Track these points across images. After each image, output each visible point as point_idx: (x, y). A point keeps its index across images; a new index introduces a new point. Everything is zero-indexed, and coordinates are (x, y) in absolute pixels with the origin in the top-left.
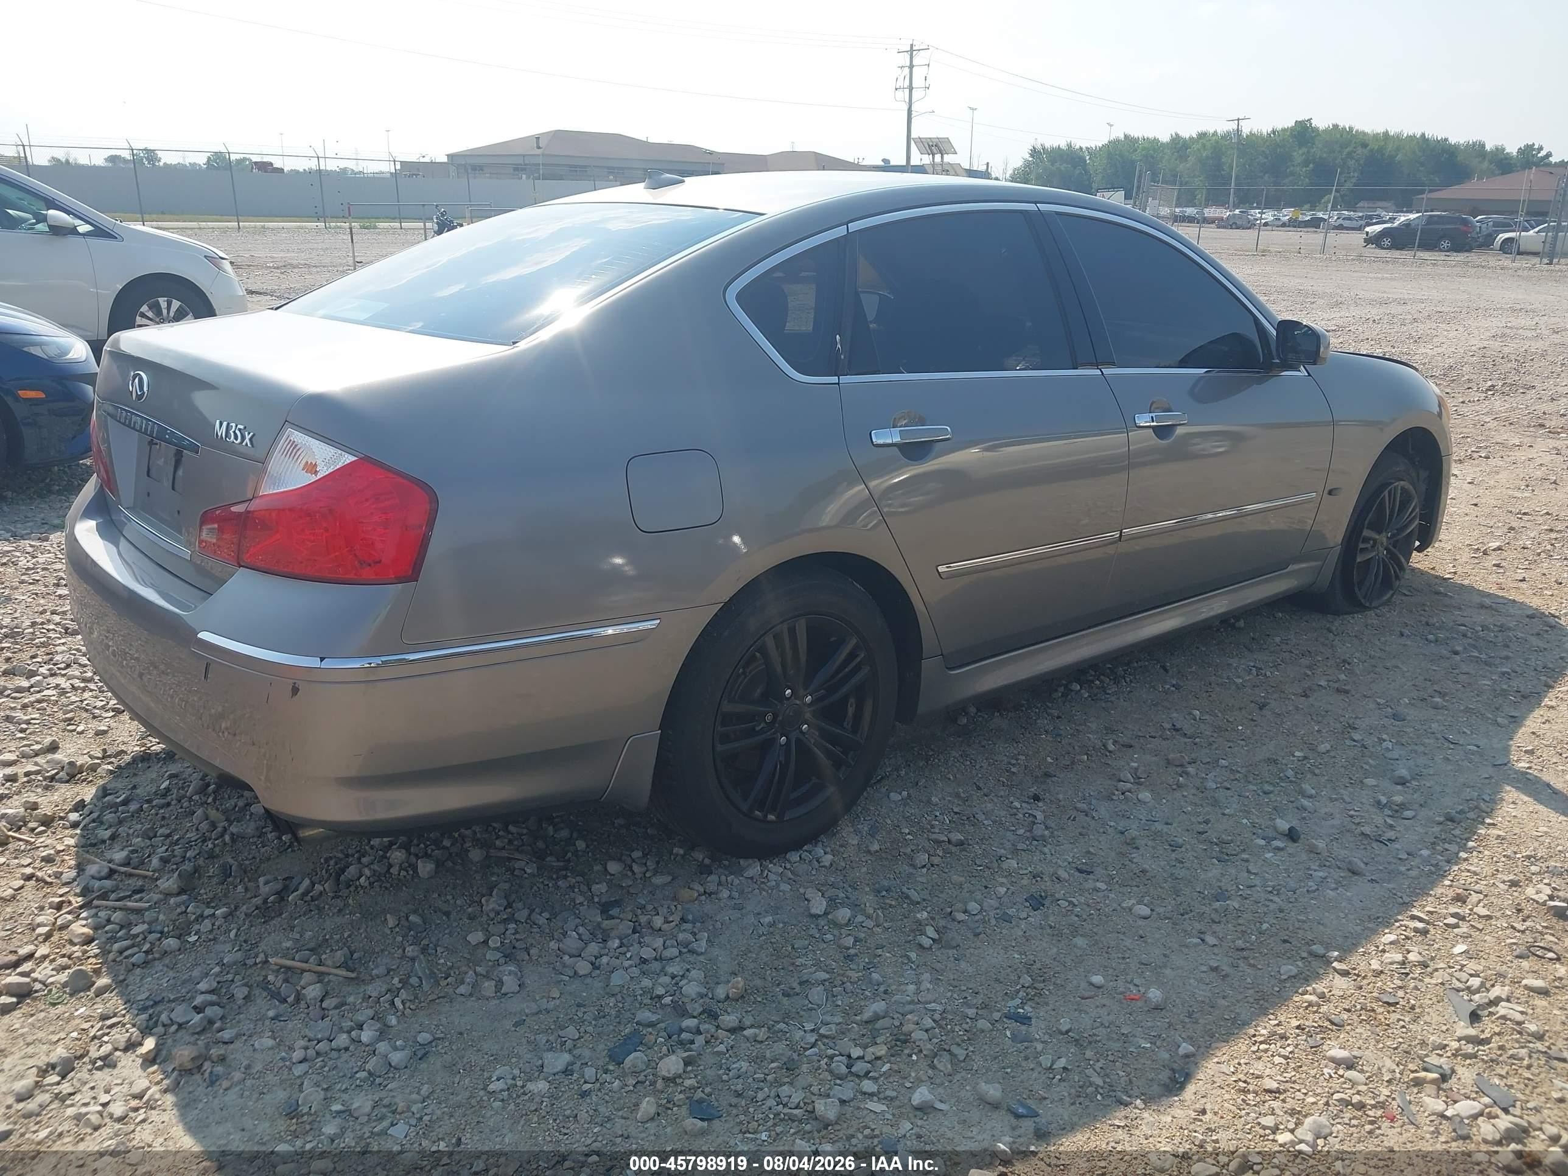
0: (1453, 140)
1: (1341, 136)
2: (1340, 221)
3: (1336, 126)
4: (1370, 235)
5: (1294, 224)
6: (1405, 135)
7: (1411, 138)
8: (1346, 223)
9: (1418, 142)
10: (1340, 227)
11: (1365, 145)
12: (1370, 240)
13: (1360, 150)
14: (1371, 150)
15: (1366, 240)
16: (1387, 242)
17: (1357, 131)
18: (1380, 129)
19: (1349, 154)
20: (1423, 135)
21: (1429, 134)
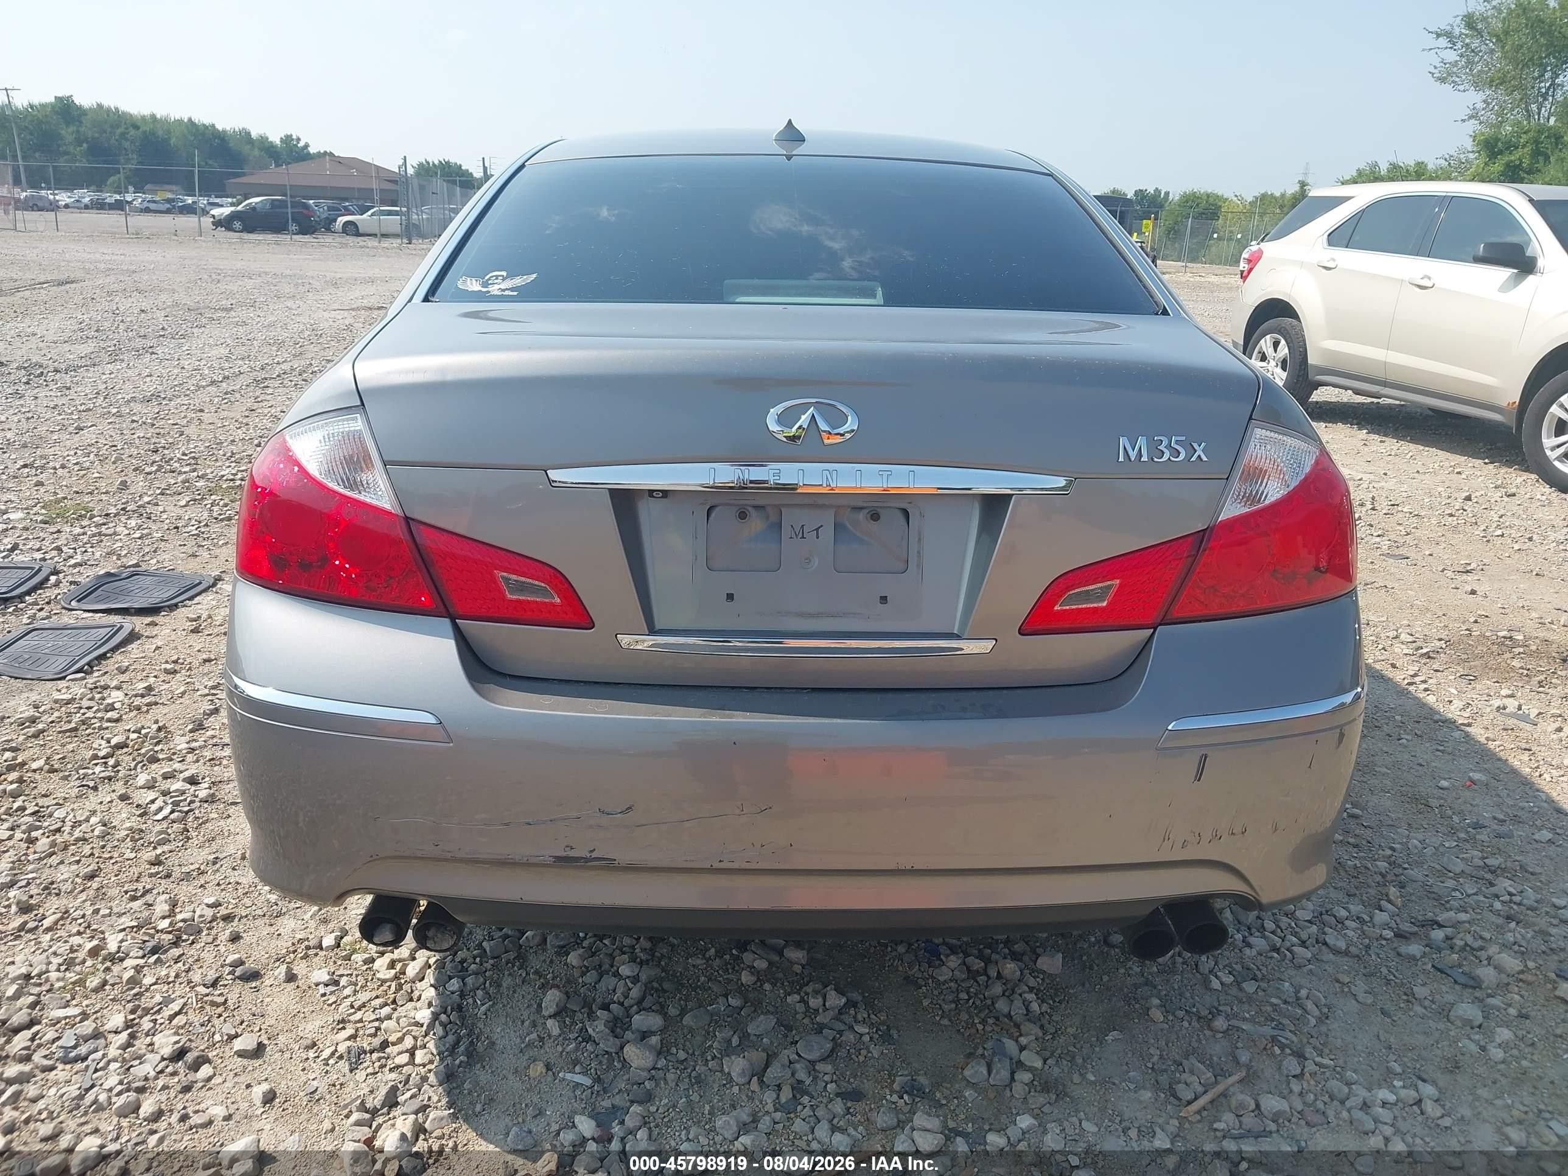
0: (220, 127)
1: (108, 115)
2: (146, 204)
3: (100, 106)
4: (217, 218)
5: (99, 206)
6: (173, 119)
7: (180, 122)
8: (152, 206)
9: (187, 127)
10: (147, 210)
11: (136, 127)
12: (218, 223)
13: (132, 132)
14: (145, 132)
15: (214, 223)
16: (237, 225)
17: (123, 113)
18: (146, 112)
19: (123, 135)
20: (190, 119)
21: (196, 119)
